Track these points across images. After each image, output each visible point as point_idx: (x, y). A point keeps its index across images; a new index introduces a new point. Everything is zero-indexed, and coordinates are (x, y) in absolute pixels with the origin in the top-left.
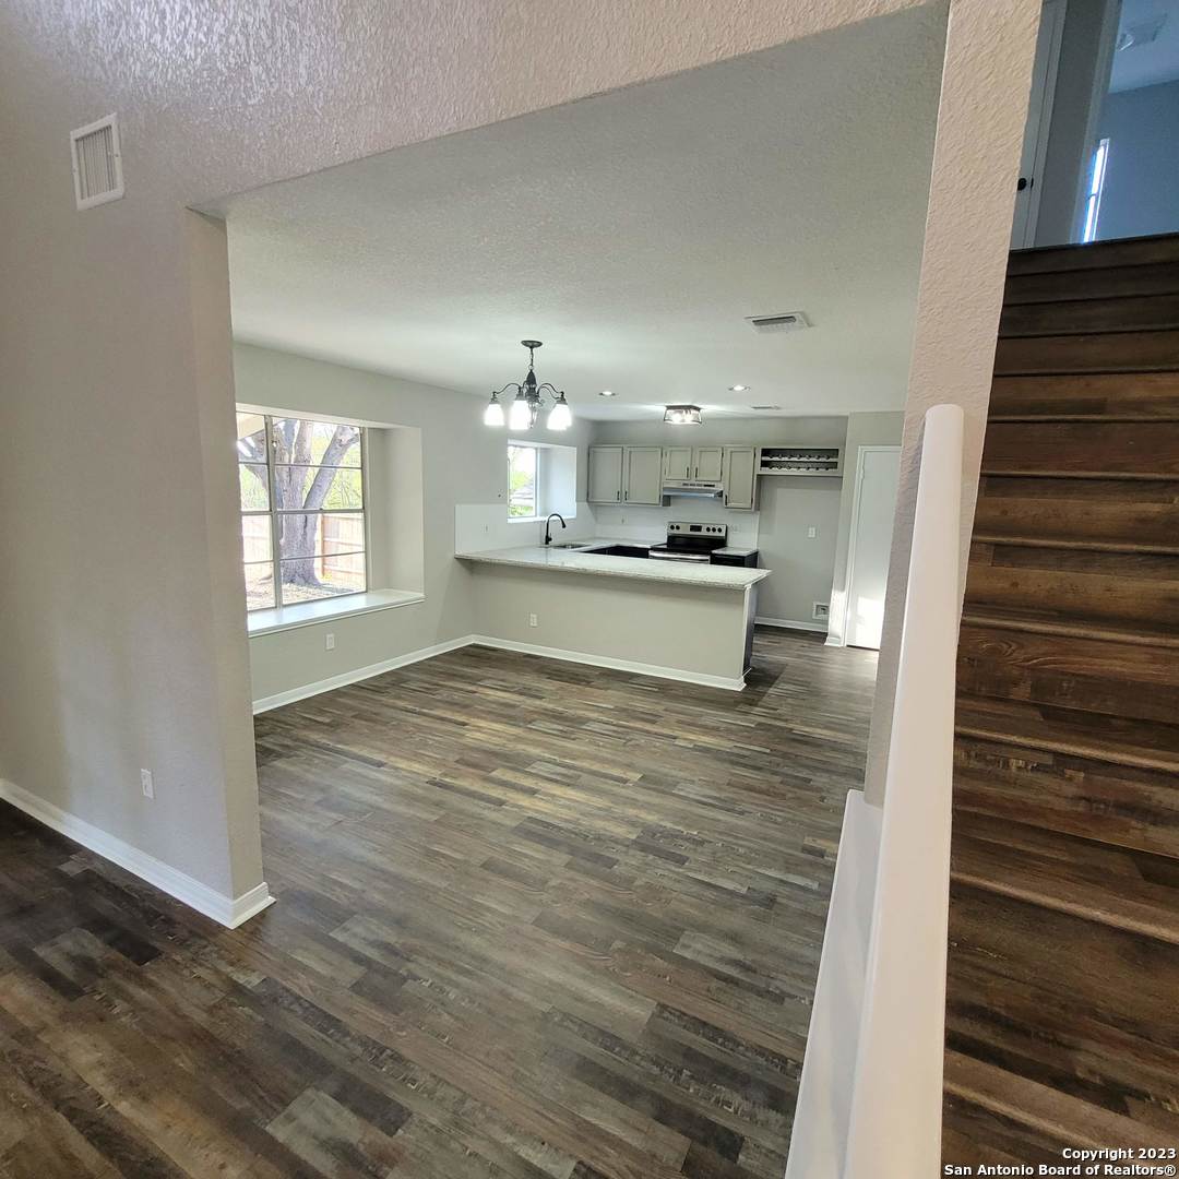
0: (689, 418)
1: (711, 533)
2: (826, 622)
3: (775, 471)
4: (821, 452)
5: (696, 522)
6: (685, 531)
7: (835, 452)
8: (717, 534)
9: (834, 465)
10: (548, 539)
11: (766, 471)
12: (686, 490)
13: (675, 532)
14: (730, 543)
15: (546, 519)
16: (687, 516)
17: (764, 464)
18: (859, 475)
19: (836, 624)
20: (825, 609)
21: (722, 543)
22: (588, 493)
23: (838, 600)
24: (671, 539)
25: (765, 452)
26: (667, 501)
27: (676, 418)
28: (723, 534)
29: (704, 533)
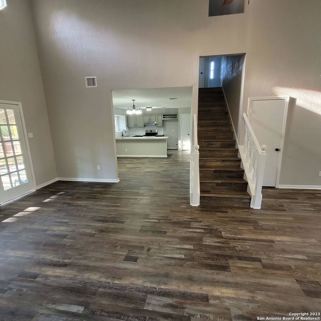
0: (150, 110)
1: (154, 132)
2: (178, 147)
3: (166, 119)
4: (174, 115)
5: (151, 130)
6: (149, 132)
7: (176, 115)
8: (156, 132)
9: (176, 117)
10: (123, 135)
11: (164, 119)
12: (149, 124)
13: (147, 132)
14: (158, 134)
15: (122, 131)
16: (149, 129)
17: (164, 118)
18: (181, 119)
19: (180, 147)
20: (177, 144)
21: (157, 133)
22: (128, 126)
23: (179, 142)
24: (146, 133)
25: (164, 115)
26: (145, 126)
27: (148, 110)
28: (157, 132)
29: (153, 132)
